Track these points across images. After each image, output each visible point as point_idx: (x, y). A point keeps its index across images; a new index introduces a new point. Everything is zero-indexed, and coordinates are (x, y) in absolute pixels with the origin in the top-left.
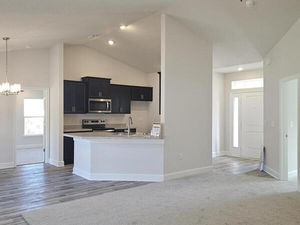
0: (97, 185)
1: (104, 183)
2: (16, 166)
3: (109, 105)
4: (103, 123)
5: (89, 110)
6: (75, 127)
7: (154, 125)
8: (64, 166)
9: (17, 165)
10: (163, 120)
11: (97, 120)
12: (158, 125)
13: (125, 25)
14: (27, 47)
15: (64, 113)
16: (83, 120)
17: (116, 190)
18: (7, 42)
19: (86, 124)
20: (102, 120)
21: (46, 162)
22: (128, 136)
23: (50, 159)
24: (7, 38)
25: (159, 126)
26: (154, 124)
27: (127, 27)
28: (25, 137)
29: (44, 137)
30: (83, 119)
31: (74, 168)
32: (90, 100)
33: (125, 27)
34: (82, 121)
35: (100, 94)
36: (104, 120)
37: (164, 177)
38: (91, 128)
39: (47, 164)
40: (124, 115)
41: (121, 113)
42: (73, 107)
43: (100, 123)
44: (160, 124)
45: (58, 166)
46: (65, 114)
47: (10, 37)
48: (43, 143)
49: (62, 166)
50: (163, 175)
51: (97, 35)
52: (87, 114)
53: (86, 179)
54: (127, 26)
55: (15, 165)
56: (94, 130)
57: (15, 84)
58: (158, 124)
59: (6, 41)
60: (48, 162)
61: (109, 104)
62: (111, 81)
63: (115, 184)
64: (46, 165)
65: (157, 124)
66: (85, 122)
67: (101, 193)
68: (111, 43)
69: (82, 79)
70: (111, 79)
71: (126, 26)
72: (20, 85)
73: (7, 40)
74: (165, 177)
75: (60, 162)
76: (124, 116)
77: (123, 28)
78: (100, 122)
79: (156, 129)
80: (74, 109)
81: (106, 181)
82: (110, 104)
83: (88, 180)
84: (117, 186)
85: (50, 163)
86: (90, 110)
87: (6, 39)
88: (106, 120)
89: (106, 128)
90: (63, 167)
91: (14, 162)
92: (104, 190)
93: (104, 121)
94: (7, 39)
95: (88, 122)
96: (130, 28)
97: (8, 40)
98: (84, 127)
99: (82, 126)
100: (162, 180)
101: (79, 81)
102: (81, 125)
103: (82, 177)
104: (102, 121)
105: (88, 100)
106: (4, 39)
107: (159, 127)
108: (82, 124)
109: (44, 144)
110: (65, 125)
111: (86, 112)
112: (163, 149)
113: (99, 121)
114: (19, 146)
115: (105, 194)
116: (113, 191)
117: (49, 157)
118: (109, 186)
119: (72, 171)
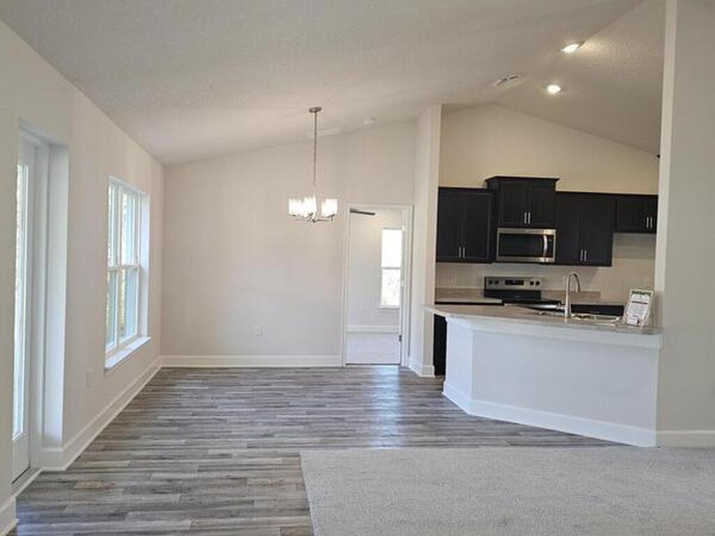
0: (479, 428)
1: (499, 426)
2: (344, 365)
3: (548, 242)
4: (534, 287)
5: (497, 254)
6: (468, 292)
7: (634, 295)
8: (434, 376)
9: (347, 363)
10: (660, 285)
11: (520, 279)
12: (643, 296)
13: (578, 43)
14: (366, 122)
15: (437, 261)
16: (485, 278)
17: (516, 445)
18: (316, 116)
19: (493, 286)
20: (532, 280)
21: (403, 365)
22: (566, 320)
23: (411, 358)
24: (316, 108)
25: (646, 298)
26: (633, 292)
27: (584, 45)
28: (383, 309)
29: (400, 311)
30: (487, 275)
31: (445, 383)
32: (500, 230)
33: (577, 46)
34: (483, 280)
35: (527, 218)
36: (538, 280)
37: (657, 435)
38: (499, 298)
39: (404, 368)
40: (596, 270)
41: (582, 264)
42: (460, 249)
43: (526, 286)
44: (649, 294)
45: (421, 376)
46: (439, 263)
47: (322, 107)
48: (398, 324)
49: (430, 376)
50: (655, 432)
51: (511, 76)
52: (494, 264)
53: (462, 410)
54: (581, 43)
55: (342, 364)
56: (508, 302)
57: (327, 200)
58: (644, 294)
59: (314, 114)
60: (406, 366)
61: (550, 240)
62: (557, 183)
63: (522, 433)
64: (403, 370)
65: (641, 293)
66: (491, 282)
67: (476, 446)
68: (554, 89)
69: (486, 184)
70: (557, 180)
71: (581, 45)
72: (336, 201)
73: (316, 112)
74: (658, 437)
75: (426, 366)
76: (594, 273)
77: (570, 49)
78: (529, 283)
79: (637, 307)
80: (462, 252)
81: (503, 423)
82: (553, 242)
83: (466, 413)
84: (523, 438)
85: (410, 367)
86: (500, 255)
87: (314, 110)
88: (543, 280)
89: (543, 300)
90: (432, 378)
91: (341, 356)
92: (487, 439)
93: (538, 283)
94: (317, 110)
95: (497, 283)
96: (591, 47)
97: (318, 113)
98: (488, 293)
99: (483, 291)
100: (651, 443)
101: (480, 187)
102: (481, 290)
103: (457, 404)
104: (532, 283)
105: (496, 230)
106: (311, 111)
107: (646, 303)
108: (483, 287)
109: (400, 327)
110: (438, 287)
111: (491, 260)
112: (657, 361)
113: (525, 283)
114: (350, 327)
115: (483, 449)
116: (506, 445)
117: (409, 354)
118: (504, 435)
119: (442, 390)
